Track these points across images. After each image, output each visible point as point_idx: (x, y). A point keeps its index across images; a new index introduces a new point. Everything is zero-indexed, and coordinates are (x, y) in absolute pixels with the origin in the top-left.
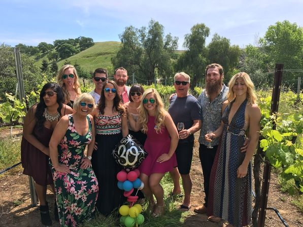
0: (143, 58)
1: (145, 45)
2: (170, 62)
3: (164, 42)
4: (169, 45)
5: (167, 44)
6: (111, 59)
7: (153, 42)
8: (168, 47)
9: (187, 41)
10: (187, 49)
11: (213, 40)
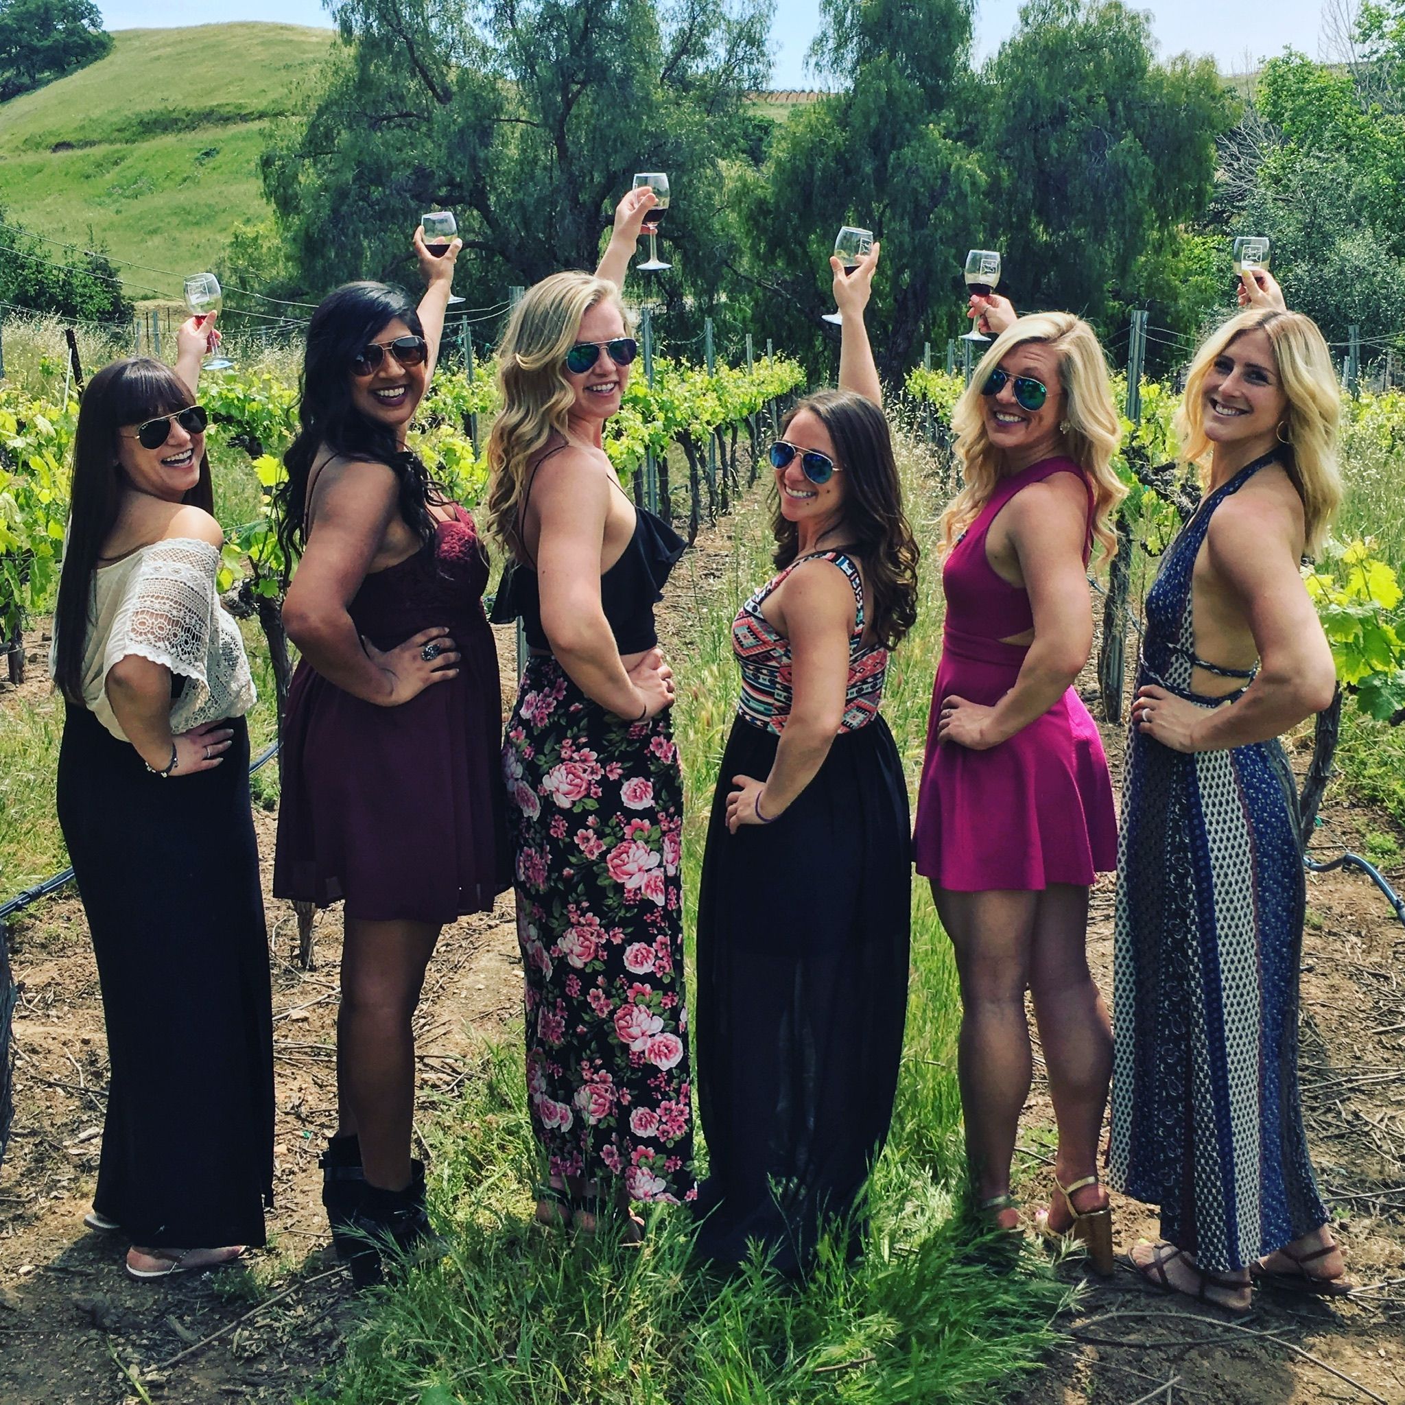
0: (513, 151)
1: (526, 55)
2: (719, 180)
3: (668, 32)
4: (703, 52)
5: (689, 45)
6: (266, 162)
7: (586, 32)
8: (697, 68)
9: (840, 22)
10: (839, 84)
11: (1025, 16)
